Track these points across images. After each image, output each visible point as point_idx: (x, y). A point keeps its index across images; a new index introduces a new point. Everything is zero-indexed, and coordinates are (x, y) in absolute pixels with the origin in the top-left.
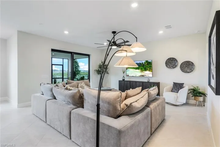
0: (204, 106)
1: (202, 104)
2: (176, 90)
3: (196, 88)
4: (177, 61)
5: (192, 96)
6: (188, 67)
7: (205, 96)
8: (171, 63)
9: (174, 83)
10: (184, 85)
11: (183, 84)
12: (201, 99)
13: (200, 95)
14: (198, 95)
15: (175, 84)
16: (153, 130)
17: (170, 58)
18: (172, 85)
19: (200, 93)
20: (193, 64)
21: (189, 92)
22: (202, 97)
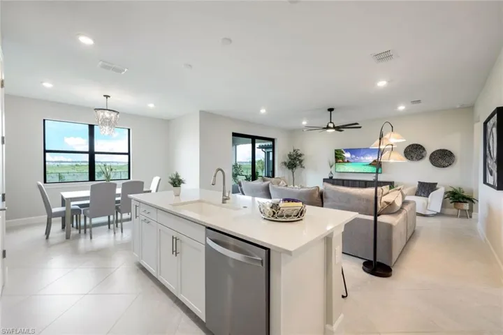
0: (471, 217)
1: (468, 214)
2: (424, 193)
3: (458, 190)
4: (424, 149)
5: (451, 203)
6: (443, 158)
7: (473, 202)
8: (414, 152)
9: (419, 182)
10: (437, 186)
11: (436, 184)
12: (466, 206)
13: (465, 200)
14: (461, 200)
15: (422, 185)
16: (408, 237)
17: (413, 145)
18: (417, 186)
19: (464, 197)
20: (452, 153)
21: (446, 196)
22: (468, 204)
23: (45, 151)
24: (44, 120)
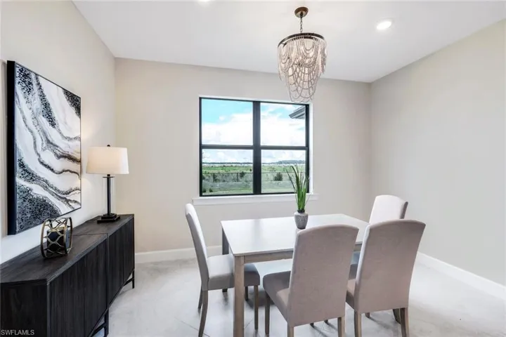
23: (202, 147)
24: (200, 98)
